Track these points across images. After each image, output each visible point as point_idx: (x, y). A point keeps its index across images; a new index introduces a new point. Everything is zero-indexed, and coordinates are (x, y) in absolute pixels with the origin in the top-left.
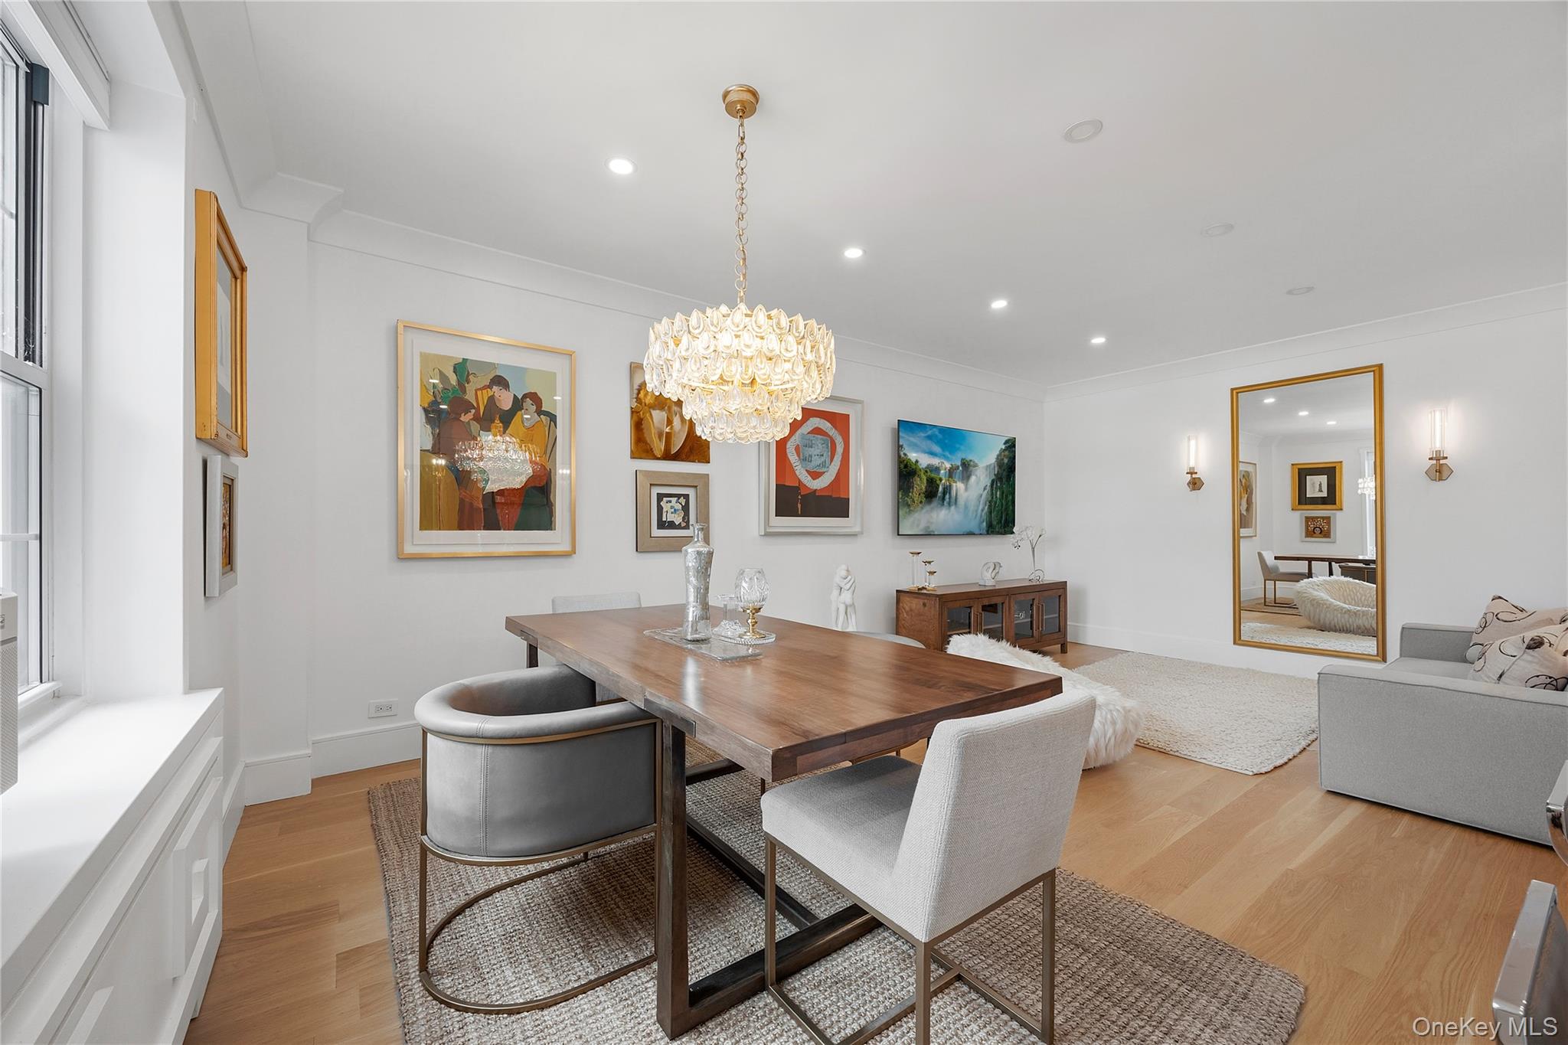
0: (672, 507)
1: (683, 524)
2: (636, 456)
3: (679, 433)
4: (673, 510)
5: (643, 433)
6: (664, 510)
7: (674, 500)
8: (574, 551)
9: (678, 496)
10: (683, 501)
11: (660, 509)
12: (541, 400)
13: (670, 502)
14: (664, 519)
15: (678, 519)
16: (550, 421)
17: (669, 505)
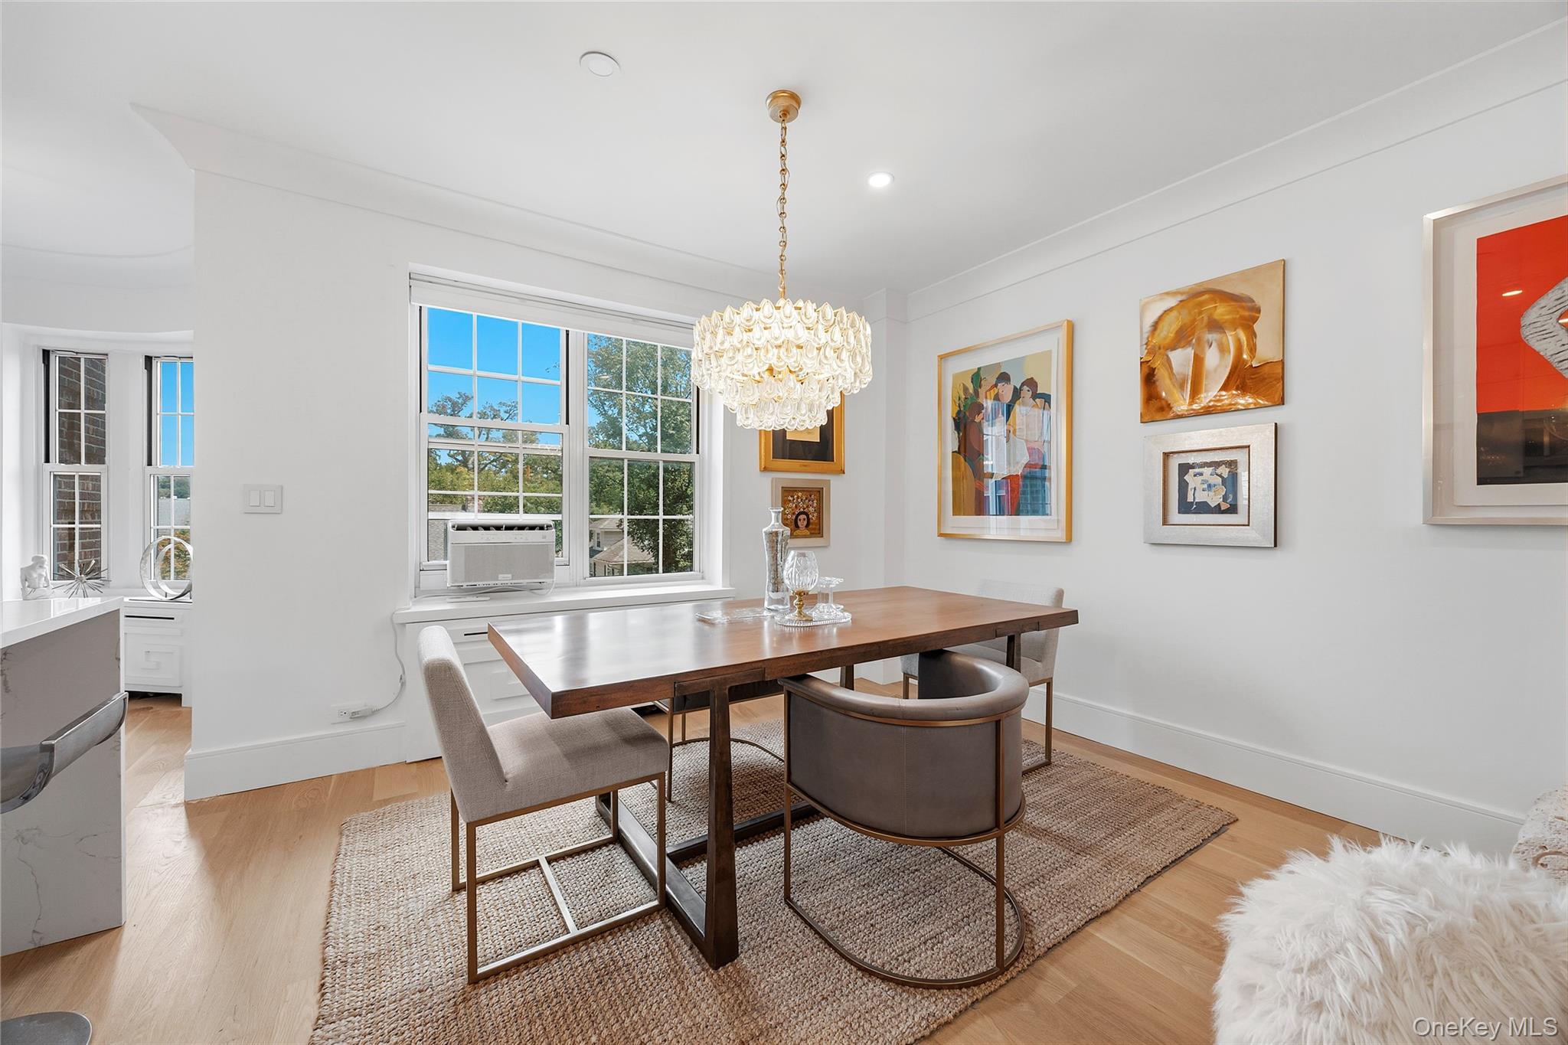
0: (1204, 482)
1: (1224, 507)
2: (1146, 419)
3: (1215, 370)
4: (1205, 486)
5: (1156, 387)
6: (1190, 486)
7: (1207, 471)
8: (1069, 539)
9: (1216, 464)
10: (1224, 471)
11: (1183, 486)
12: (1036, 383)
13: (1201, 474)
14: (1190, 499)
15: (1214, 499)
16: (1045, 401)
17: (1199, 478)
